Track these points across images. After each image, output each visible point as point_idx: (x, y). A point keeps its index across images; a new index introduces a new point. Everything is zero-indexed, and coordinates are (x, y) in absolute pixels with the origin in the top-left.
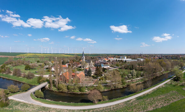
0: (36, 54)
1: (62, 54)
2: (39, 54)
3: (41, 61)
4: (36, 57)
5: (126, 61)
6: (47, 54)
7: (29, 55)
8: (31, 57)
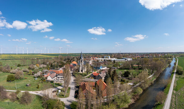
0: (11, 55)
1: (38, 54)
2: (14, 55)
3: (22, 65)
4: (12, 59)
5: (114, 60)
6: (22, 54)
7: (3, 56)
8: (7, 59)
